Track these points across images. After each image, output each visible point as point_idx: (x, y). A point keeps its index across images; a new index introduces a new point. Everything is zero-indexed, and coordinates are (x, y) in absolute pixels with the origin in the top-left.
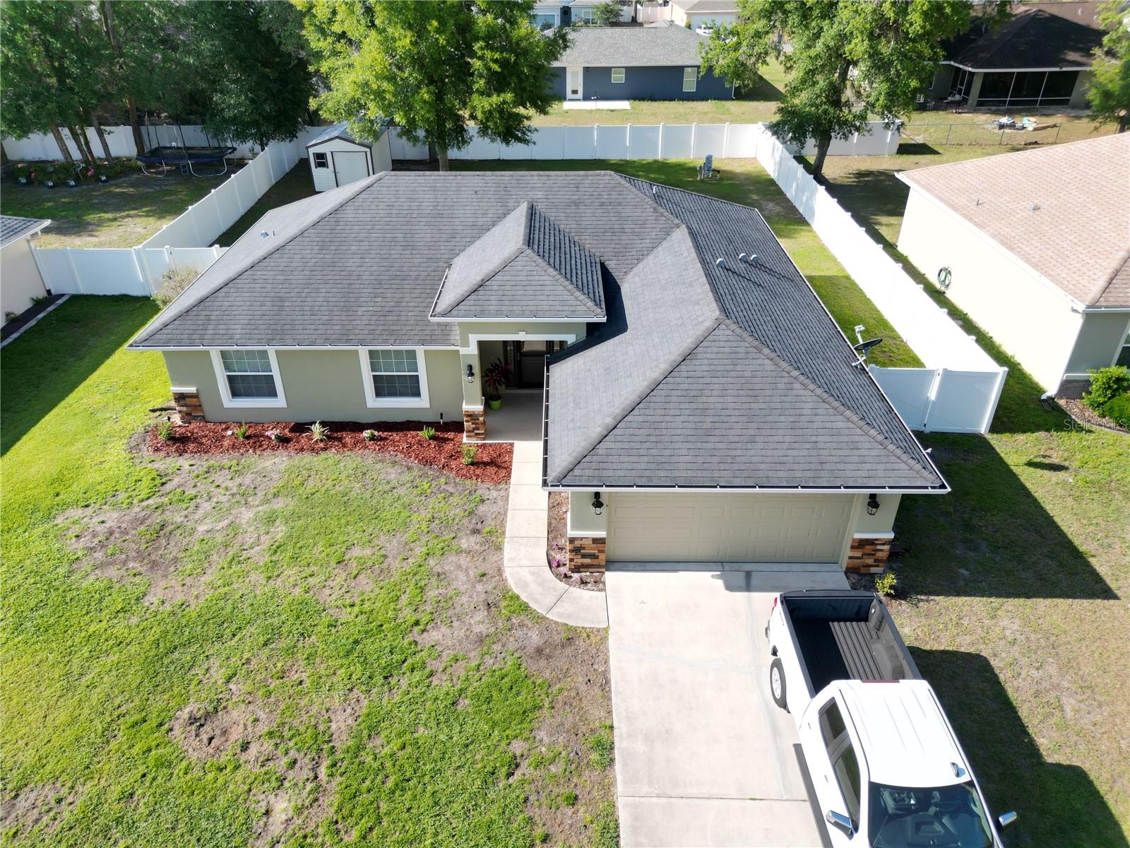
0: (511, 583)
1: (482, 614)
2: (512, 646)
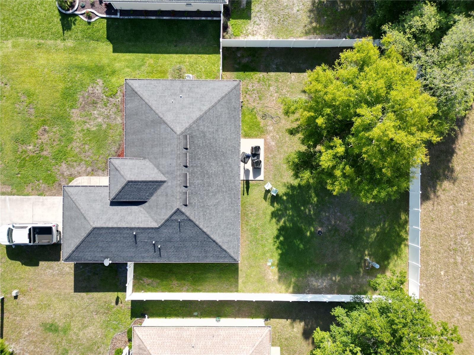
0: (77, 178)
1: (69, 173)
2: (61, 179)
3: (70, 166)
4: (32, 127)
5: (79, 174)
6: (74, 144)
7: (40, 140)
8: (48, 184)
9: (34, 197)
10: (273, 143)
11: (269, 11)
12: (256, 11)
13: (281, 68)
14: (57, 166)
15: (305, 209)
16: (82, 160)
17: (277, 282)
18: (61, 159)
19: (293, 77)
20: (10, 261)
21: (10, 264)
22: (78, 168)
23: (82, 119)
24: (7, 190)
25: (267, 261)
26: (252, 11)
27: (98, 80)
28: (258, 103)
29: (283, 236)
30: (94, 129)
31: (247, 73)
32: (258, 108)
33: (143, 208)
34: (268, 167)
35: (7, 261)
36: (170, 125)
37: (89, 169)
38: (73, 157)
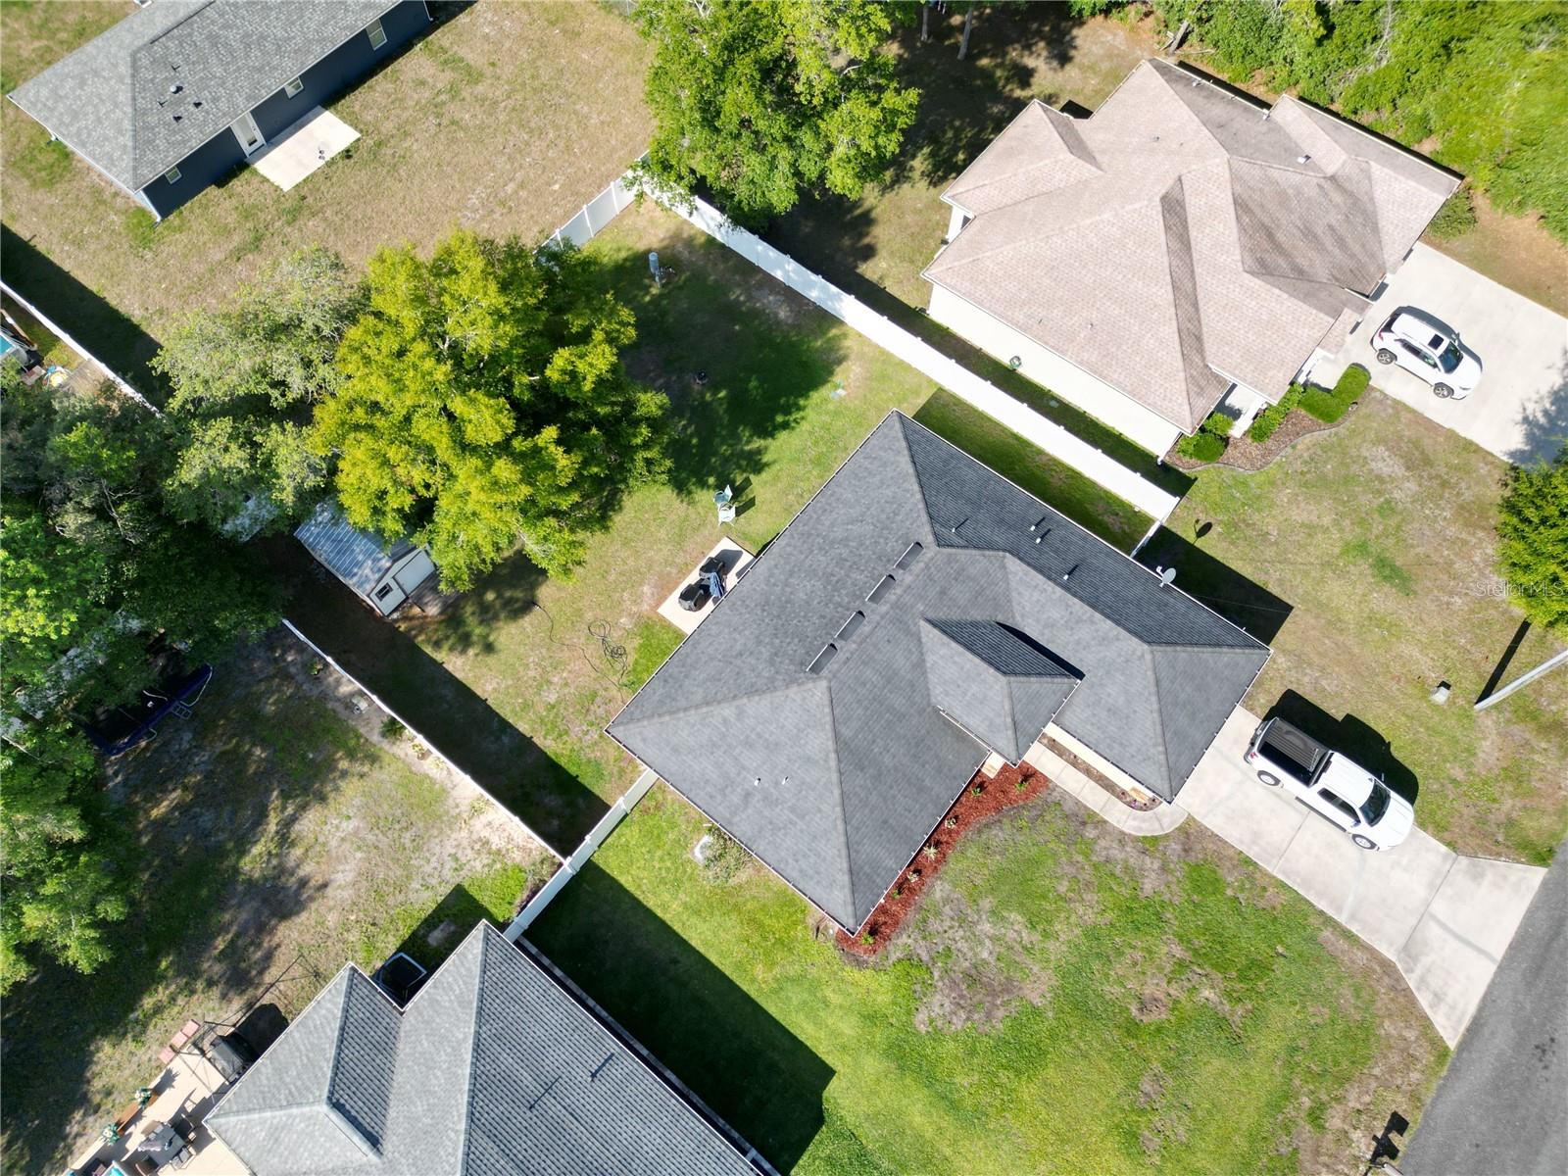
0: (1135, 833)
3: (1134, 875)
4: (1172, 1042)
5: (1122, 838)
6: (1090, 917)
7: (1172, 992)
8: (1215, 872)
9: (1269, 870)
10: (646, 589)
11: (406, 867)
12: (429, 893)
13: (495, 724)
14: (1166, 897)
15: (692, 436)
16: (1095, 867)
17: (852, 356)
18: (1145, 908)
19: (489, 688)
20: (1417, 771)
21: (1421, 765)
22: (1116, 853)
23: (1029, 961)
24: (1333, 938)
25: (842, 399)
26: (440, 899)
27: (923, 1029)
28: (606, 689)
29: (773, 419)
30: (1014, 916)
31: (573, 770)
32: (615, 679)
33: (1013, 617)
34: (695, 554)
35: (1426, 777)
36: (829, 719)
37: (1090, 833)
38: (1111, 889)
